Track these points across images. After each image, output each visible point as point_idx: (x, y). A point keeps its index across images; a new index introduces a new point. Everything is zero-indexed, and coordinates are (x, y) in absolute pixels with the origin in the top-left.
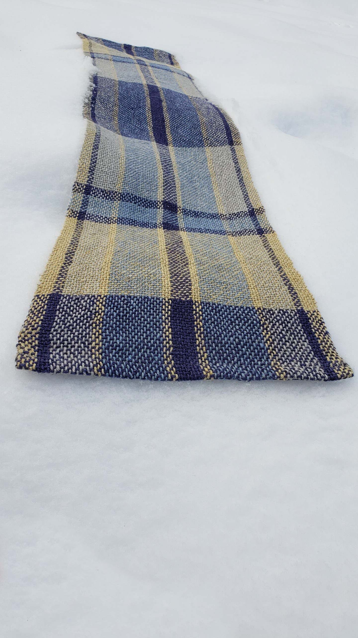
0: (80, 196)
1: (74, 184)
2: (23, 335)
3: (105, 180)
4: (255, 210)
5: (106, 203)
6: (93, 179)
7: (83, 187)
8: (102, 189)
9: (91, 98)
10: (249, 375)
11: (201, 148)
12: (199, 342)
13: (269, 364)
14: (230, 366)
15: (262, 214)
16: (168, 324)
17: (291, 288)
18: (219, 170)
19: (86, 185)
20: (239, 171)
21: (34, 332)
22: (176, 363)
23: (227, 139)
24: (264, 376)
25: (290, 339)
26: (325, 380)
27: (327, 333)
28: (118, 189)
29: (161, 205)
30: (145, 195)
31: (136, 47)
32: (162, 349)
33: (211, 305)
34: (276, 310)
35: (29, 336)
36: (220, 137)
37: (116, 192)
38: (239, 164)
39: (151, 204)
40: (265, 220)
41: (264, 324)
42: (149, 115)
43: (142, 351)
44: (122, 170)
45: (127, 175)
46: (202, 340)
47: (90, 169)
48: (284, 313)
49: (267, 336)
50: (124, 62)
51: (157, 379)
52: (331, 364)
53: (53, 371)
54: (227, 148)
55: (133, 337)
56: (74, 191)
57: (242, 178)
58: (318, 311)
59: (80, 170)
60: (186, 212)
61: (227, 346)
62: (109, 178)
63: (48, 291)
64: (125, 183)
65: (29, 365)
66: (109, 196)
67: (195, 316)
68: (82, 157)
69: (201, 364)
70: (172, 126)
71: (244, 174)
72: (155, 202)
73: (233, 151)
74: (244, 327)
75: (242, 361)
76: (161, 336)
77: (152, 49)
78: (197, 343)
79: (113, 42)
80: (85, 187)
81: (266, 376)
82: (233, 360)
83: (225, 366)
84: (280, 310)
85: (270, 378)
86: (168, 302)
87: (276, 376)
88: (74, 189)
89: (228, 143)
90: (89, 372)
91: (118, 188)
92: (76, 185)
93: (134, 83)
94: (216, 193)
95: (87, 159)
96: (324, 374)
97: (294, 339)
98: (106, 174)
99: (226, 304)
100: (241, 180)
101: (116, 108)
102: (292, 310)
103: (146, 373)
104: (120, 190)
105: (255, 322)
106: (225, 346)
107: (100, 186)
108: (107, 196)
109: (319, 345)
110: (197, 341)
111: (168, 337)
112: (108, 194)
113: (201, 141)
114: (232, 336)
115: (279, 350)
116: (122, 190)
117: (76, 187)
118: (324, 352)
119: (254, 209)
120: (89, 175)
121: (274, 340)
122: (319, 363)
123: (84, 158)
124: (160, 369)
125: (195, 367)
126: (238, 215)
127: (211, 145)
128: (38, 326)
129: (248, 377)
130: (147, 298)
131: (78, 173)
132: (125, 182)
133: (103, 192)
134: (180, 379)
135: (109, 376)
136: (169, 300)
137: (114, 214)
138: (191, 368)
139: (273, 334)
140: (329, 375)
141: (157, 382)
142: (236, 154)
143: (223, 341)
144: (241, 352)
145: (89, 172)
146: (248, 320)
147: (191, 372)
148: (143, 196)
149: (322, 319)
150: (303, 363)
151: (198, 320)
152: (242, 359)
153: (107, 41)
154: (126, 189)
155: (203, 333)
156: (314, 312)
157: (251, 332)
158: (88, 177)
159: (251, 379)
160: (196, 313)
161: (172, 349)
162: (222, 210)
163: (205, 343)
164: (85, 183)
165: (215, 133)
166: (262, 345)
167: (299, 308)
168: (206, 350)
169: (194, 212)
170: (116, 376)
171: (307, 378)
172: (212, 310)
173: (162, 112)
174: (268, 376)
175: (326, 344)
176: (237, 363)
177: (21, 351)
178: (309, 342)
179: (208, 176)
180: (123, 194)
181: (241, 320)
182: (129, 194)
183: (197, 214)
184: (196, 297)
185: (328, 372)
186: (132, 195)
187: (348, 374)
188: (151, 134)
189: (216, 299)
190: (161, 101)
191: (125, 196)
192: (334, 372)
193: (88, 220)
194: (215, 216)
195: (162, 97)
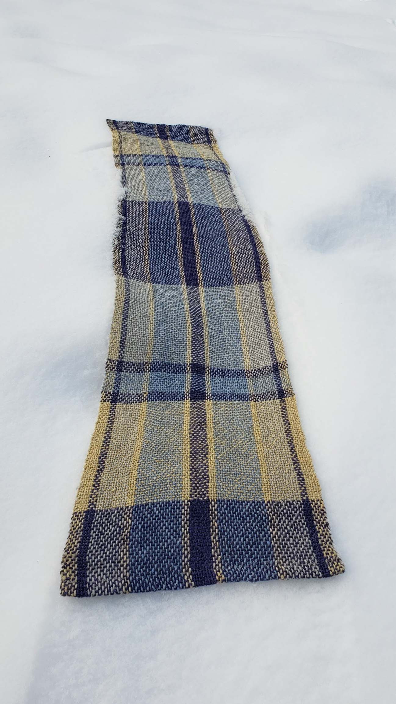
0: (113, 374)
1: (107, 361)
2: (65, 560)
3: (136, 352)
4: (279, 365)
5: (137, 377)
6: (124, 353)
7: (115, 364)
8: (133, 363)
9: (121, 236)
10: (255, 577)
11: (231, 286)
12: (214, 545)
13: (274, 563)
14: (240, 568)
15: (285, 370)
16: (186, 529)
17: (300, 474)
18: (247, 314)
19: (118, 361)
20: (266, 314)
21: (73, 555)
22: (193, 571)
23: (256, 273)
24: (267, 577)
25: (293, 534)
26: (318, 578)
27: (327, 525)
28: (148, 359)
29: (190, 369)
30: (174, 360)
31: (170, 126)
32: (181, 557)
33: (226, 502)
34: (284, 502)
35: (70, 559)
36: (249, 272)
37: (146, 363)
38: (267, 305)
39: (179, 369)
40: (287, 378)
41: (272, 519)
42: (179, 247)
43: (164, 562)
44: (151, 337)
45: (156, 341)
46: (216, 541)
47: (121, 343)
48: (291, 505)
49: (274, 532)
50: (155, 164)
51: (176, 589)
52: (326, 560)
53: (90, 596)
54: (255, 285)
55: (156, 548)
56: (107, 369)
57: (269, 323)
58: (322, 500)
59: (112, 346)
60: (214, 372)
61: (238, 546)
62: (139, 349)
63: (84, 508)
64: (154, 351)
65: (71, 593)
66: (140, 368)
67: (211, 517)
68: (113, 332)
69: (215, 569)
70: (203, 260)
71: (271, 318)
72: (184, 365)
73: (262, 288)
74: (254, 524)
75: (251, 562)
76: (180, 543)
77: (187, 126)
78: (212, 546)
79: (145, 124)
80: (117, 363)
81: (269, 577)
82: (243, 561)
83: (235, 568)
84: (287, 502)
85: (273, 578)
86: (187, 505)
87: (277, 577)
88: (106, 367)
89: (257, 279)
90: (119, 592)
91: (148, 358)
92: (109, 362)
93: (165, 203)
94: (243, 343)
95: (117, 333)
96: (319, 572)
97: (298, 533)
98: (136, 345)
99: (240, 499)
100: (268, 325)
101: (146, 244)
102: (297, 501)
103: (167, 585)
104: (150, 360)
105: (264, 518)
106: (236, 547)
107: (131, 359)
108: (138, 368)
109: (319, 539)
110: (213, 543)
111: (186, 543)
112: (139, 367)
113: (230, 278)
114: (242, 536)
115: (284, 547)
116: (152, 360)
117: (108, 365)
118: (322, 547)
119: (277, 363)
120: (120, 349)
121: (279, 537)
122: (316, 560)
123: (114, 331)
124: (179, 578)
125: (210, 572)
126: (261, 371)
127: (241, 282)
128: (77, 549)
129: (254, 579)
130: (169, 502)
131: (110, 349)
132: (155, 349)
133: (134, 365)
134: (196, 585)
135: (135, 592)
136: (188, 502)
137: (145, 389)
138: (206, 573)
139: (279, 530)
140: (322, 573)
141: (176, 591)
142: (264, 293)
143: (235, 542)
144: (250, 552)
145: (120, 346)
146: (258, 516)
147: (206, 578)
148: (172, 362)
149: (324, 509)
150: (302, 560)
151: (214, 521)
152: (250, 559)
153: (139, 124)
154: (155, 357)
155: (218, 534)
156: (318, 500)
157: (260, 529)
158: (120, 352)
159: (256, 580)
160: (212, 513)
161: (189, 555)
162: (248, 365)
163: (219, 545)
164: (117, 359)
165: (244, 267)
166: (268, 542)
167: (304, 498)
168: (220, 552)
169: (222, 370)
170: (141, 591)
171: (304, 577)
172: (227, 507)
173: (193, 242)
174: (271, 578)
175: (325, 537)
176: (246, 564)
177: (64, 578)
178: (310, 537)
179: (237, 322)
180: (153, 364)
181: (252, 517)
182: (158, 362)
183: (223, 373)
184: (213, 494)
185: (322, 569)
186: (162, 363)
187: (340, 571)
188: (182, 273)
189: (231, 495)
190: (191, 226)
191: (155, 366)
192: (328, 569)
193: (121, 402)
194: (241, 374)
195: (193, 220)
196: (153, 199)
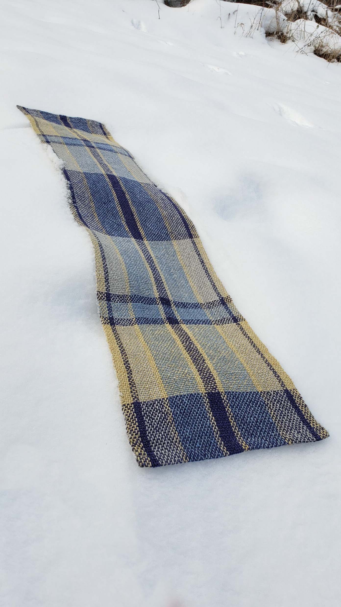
0: (105, 303)
1: (97, 293)
2: (131, 440)
3: (118, 287)
4: (224, 299)
5: (123, 306)
6: (109, 287)
7: (104, 295)
8: (117, 295)
9: (72, 197)
10: (270, 445)
11: (169, 241)
12: (233, 424)
13: (279, 434)
14: (256, 439)
15: (231, 303)
16: (211, 414)
17: (275, 372)
18: (187, 262)
19: (106, 293)
20: (202, 262)
21: (137, 436)
22: (225, 443)
23: (187, 232)
24: (279, 444)
25: (285, 413)
26: (314, 441)
27: (306, 406)
28: (127, 293)
29: (159, 301)
30: (146, 294)
31: (70, 118)
32: (213, 434)
33: (231, 393)
34: (272, 392)
35: (135, 440)
36: (181, 231)
37: (127, 296)
38: (202, 256)
39: (151, 301)
40: (235, 308)
41: (268, 404)
42: (119, 208)
43: (203, 438)
44: (126, 275)
45: (130, 279)
46: (234, 422)
47: (105, 279)
48: (277, 393)
49: (272, 413)
50: (74, 145)
51: (217, 457)
52: (315, 429)
53: (162, 465)
54: (188, 240)
55: (195, 428)
56: (99, 300)
57: (207, 269)
58: (296, 389)
59: (99, 281)
60: (177, 305)
61: (250, 424)
62: (119, 284)
63: (130, 401)
64: (131, 286)
65: (148, 464)
66: (123, 300)
67: (224, 404)
68: (98, 270)
69: (239, 441)
70: (141, 220)
71: (207, 266)
72: (154, 299)
73: (194, 243)
74: (256, 408)
75: (263, 435)
76: (210, 424)
77: (85, 119)
78: (232, 425)
79: (50, 114)
80: (105, 295)
81: (280, 444)
82: (257, 434)
83: (253, 439)
84: (274, 391)
85: (283, 445)
86: (206, 396)
87: (286, 443)
88: (98, 298)
89: (188, 236)
90: (181, 461)
91: (127, 291)
92: (99, 293)
93: (96, 174)
94: (191, 283)
95: (101, 270)
96: (313, 437)
97: (288, 413)
98: (117, 281)
99: (241, 391)
100: (206, 271)
101: (92, 204)
102: (281, 391)
103: (211, 455)
104: (129, 293)
105: (262, 403)
106: (249, 425)
107: (115, 292)
108: (122, 300)
109: (304, 415)
110: (231, 423)
111: (214, 423)
112: (122, 298)
113: (167, 235)
114: (251, 416)
115: (282, 423)
116: (130, 293)
117: (99, 296)
118: (308, 421)
119: (223, 298)
120: (106, 284)
121: (277, 416)
122: (307, 429)
123: (99, 269)
124: (217, 449)
125: (237, 444)
126: (213, 303)
127: (176, 238)
128: (138, 432)
129: (270, 446)
130: (192, 394)
131: (98, 283)
132: (131, 285)
133: (118, 297)
134: (231, 454)
135: (192, 461)
136: (205, 394)
137: (132, 316)
138: (234, 445)
139: (275, 411)
140: (315, 438)
141: (218, 459)
142: (197, 247)
143: (248, 421)
144: (260, 428)
145: (105, 281)
146: (257, 402)
147: (235, 448)
148: (145, 295)
149: (300, 395)
150: (298, 431)
151: (227, 407)
152: (262, 433)
153: (45, 113)
154: (133, 291)
155: (233, 416)
156: (294, 390)
157: (262, 411)
158: (106, 286)
159: (272, 447)
160: (225, 401)
161: (219, 432)
162: (200, 300)
163: (237, 424)
164: (105, 291)
165: (176, 227)
166: (270, 420)
167: (285, 389)
168: (239, 429)
169: (182, 303)
170: (196, 460)
171: (304, 442)
172: (233, 397)
173: (129, 206)
174: (281, 444)
175: (308, 414)
176: (260, 436)
177: (137, 453)
178: (298, 414)
179: (181, 268)
180: (132, 296)
181: (253, 403)
182: (135, 295)
183: (184, 305)
184: (221, 388)
185: (314, 435)
186: (138, 296)
187: (326, 436)
188: (127, 229)
189: (233, 388)
190: (124, 193)
191: (134, 298)
192: (318, 435)
193: (118, 324)
194: (197, 306)
195: (123, 189)
196: (86, 170)
